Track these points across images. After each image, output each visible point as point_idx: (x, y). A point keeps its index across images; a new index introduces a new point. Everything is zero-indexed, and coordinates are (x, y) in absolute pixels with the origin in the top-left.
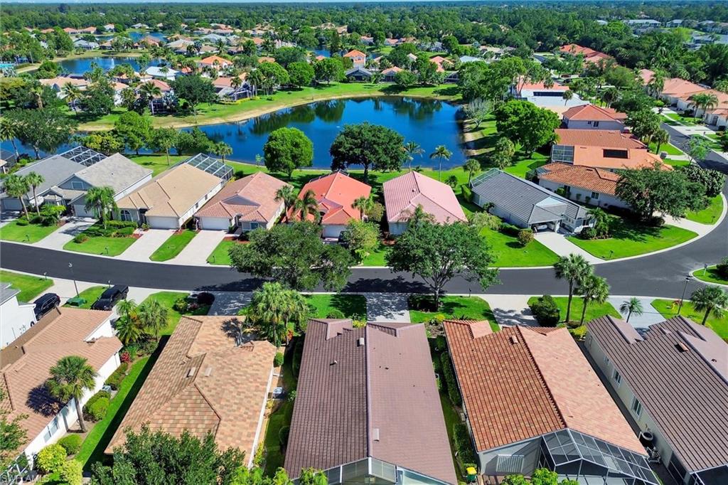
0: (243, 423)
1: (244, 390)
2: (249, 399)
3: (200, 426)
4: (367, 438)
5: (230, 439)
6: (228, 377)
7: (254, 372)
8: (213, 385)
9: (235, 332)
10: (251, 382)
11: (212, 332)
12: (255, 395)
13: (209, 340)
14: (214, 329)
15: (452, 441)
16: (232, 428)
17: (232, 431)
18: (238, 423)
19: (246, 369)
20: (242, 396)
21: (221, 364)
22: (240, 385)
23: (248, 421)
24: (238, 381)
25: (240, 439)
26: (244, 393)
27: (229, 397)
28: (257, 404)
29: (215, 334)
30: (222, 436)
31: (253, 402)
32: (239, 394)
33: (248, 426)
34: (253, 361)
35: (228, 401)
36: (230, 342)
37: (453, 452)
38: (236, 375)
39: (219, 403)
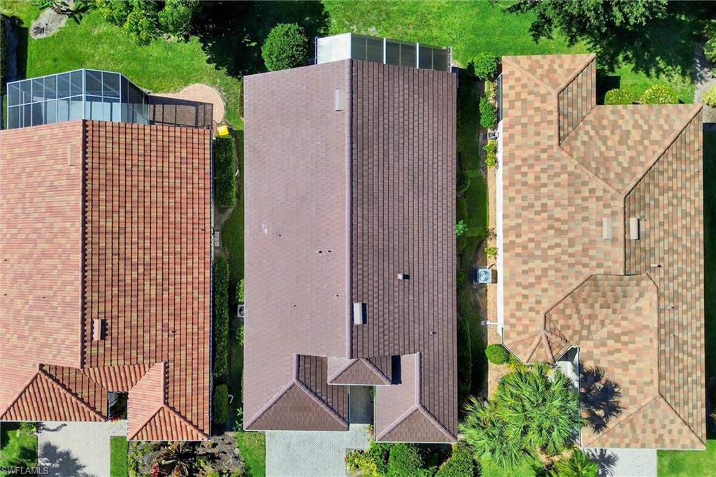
0: (525, 155)
1: (538, 218)
2: (526, 204)
5: (537, 119)
6: (571, 235)
7: (531, 265)
8: (591, 206)
10: (531, 240)
12: (518, 216)
16: (537, 139)
17: (538, 134)
18: (532, 152)
19: (545, 265)
20: (538, 204)
21: (591, 258)
22: (545, 225)
23: (518, 162)
24: (551, 232)
26: (537, 213)
27: (559, 192)
28: (512, 199)
30: (549, 118)
31: (518, 201)
32: (544, 207)
33: (517, 153)
34: (537, 291)
35: (557, 185)
38: (558, 245)
39: (570, 174)
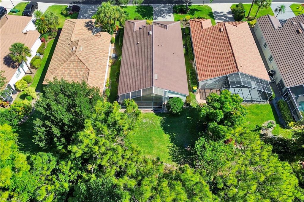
0: (99, 71)
1: (98, 57)
2: (101, 61)
3: (81, 73)
4: (152, 78)
5: (94, 78)
6: (90, 51)
7: (102, 48)
8: (84, 54)
9: (91, 27)
10: (101, 53)
11: (80, 28)
12: (104, 59)
13: (80, 32)
14: (81, 26)
15: (188, 76)
16: (95, 74)
17: (95, 75)
18: (97, 71)
19: (98, 47)
20: (98, 59)
21: (86, 45)
22: (96, 54)
23: (101, 70)
24: (95, 52)
25: (98, 78)
26: (98, 58)
27: (92, 60)
28: (105, 63)
29: (82, 29)
30: (91, 77)
31: (103, 62)
32: (96, 58)
33: (101, 72)
34: (101, 43)
35: (92, 62)
36: (90, 33)
37: (188, 80)
38: (94, 49)
39: (88, 63)
